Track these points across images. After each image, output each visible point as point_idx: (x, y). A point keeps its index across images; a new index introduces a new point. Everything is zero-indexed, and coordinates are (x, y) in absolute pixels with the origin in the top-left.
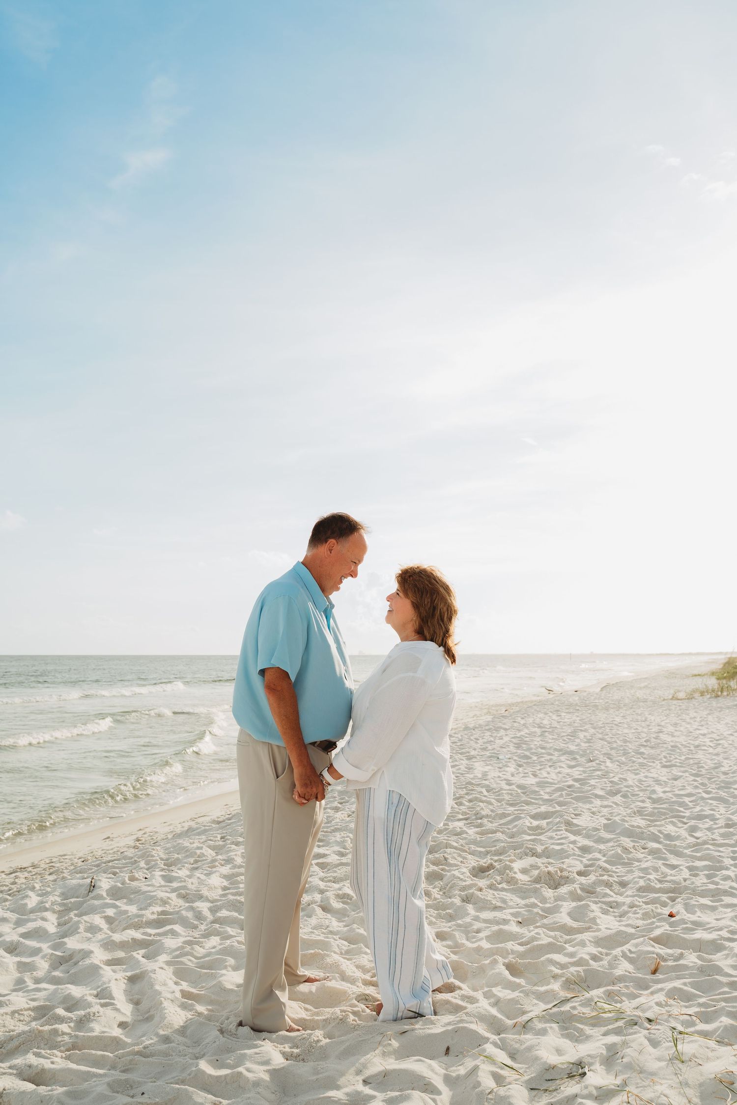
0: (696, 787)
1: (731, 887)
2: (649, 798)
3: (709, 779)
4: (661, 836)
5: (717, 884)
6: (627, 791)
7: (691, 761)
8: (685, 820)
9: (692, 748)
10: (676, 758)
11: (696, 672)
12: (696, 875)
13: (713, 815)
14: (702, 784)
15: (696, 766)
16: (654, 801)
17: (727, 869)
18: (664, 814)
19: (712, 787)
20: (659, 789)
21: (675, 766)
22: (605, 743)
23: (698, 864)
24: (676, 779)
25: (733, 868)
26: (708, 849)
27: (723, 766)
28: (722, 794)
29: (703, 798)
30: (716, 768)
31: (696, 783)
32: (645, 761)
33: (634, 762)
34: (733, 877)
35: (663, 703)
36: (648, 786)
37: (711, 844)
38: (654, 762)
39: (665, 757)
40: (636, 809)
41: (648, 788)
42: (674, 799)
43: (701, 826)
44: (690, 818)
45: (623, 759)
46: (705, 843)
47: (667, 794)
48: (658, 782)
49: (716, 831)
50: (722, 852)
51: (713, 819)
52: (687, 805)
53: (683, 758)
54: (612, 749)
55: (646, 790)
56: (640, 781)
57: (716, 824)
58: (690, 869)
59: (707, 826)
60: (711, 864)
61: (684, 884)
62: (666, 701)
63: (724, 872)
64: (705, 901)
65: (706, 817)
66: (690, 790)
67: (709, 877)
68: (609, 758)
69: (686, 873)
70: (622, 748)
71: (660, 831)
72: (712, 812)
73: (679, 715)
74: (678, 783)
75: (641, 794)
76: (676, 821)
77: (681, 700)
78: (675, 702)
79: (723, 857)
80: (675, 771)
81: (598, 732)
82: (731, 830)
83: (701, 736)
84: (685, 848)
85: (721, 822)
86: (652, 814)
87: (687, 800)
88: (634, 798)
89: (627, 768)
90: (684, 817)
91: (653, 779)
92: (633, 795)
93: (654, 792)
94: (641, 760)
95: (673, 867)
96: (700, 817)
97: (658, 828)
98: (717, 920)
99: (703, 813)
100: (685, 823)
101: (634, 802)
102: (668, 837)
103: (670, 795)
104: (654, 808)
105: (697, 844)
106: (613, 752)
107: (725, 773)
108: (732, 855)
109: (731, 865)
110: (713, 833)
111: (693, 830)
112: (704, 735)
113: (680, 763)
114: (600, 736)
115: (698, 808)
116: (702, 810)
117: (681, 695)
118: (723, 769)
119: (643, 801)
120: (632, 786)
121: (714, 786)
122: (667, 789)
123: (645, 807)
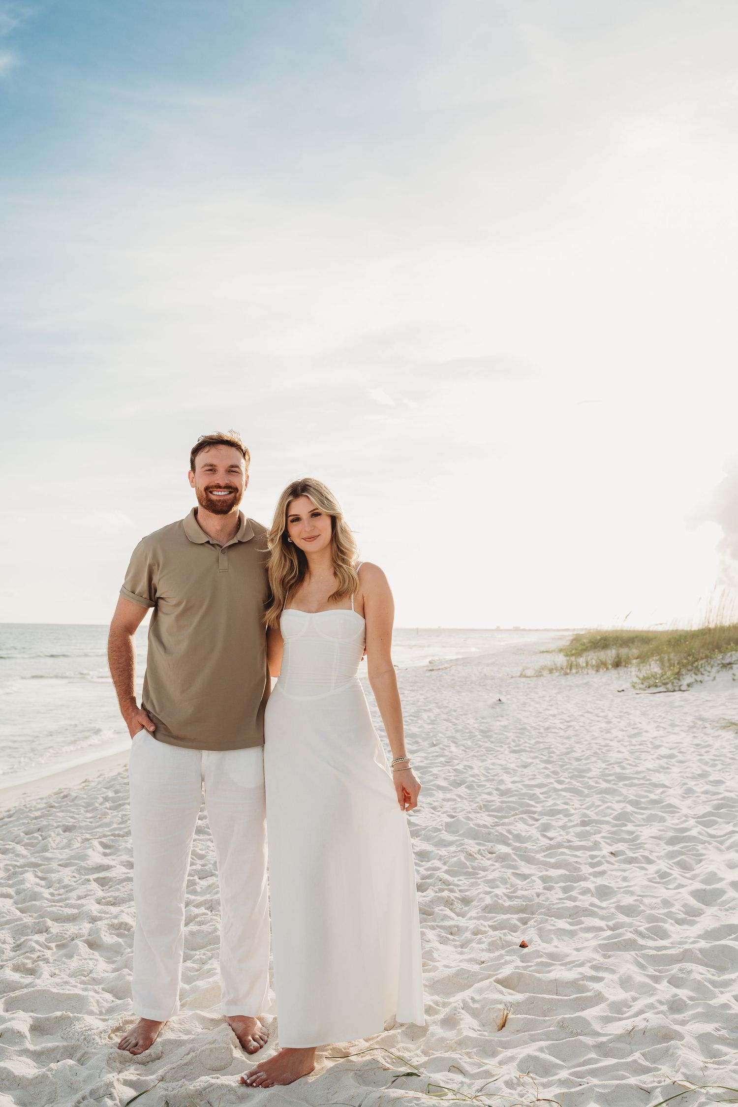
0: (548, 776)
1: (592, 905)
2: (497, 789)
3: (562, 766)
4: (510, 836)
5: (574, 899)
6: (473, 781)
7: (542, 746)
8: (536, 816)
9: (542, 730)
10: (526, 742)
11: (543, 648)
12: (550, 889)
13: (567, 810)
14: (554, 773)
15: (546, 751)
16: (503, 793)
17: (585, 879)
18: (514, 809)
19: (563, 777)
20: (507, 778)
21: (524, 751)
22: (450, 725)
23: (554, 873)
24: (525, 767)
25: (592, 878)
26: (563, 853)
27: (575, 751)
28: (576, 784)
29: (556, 790)
30: (568, 753)
31: (547, 772)
32: (492, 746)
33: (480, 746)
34: (593, 890)
35: (512, 680)
36: (495, 775)
37: (567, 847)
38: (501, 747)
39: (514, 741)
40: (482, 804)
41: (496, 778)
42: (524, 791)
43: (554, 823)
44: (542, 814)
45: (469, 743)
46: (559, 846)
47: (517, 784)
48: (506, 770)
49: (571, 830)
50: (579, 857)
51: (567, 814)
52: (539, 798)
53: (533, 742)
54: (457, 731)
55: (493, 780)
56: (487, 769)
57: (570, 821)
58: (544, 879)
59: (561, 823)
60: (567, 873)
61: (537, 900)
62: (514, 679)
63: (583, 884)
64: (562, 924)
65: (559, 812)
66: (540, 779)
67: (565, 890)
68: (453, 742)
69: (539, 886)
70: (467, 731)
71: (509, 831)
72: (566, 807)
73: (528, 694)
74: (528, 771)
75: (488, 784)
76: (527, 818)
77: (529, 677)
78: (523, 680)
79: (580, 864)
80: (525, 758)
81: (442, 712)
82: (588, 828)
83: (551, 717)
84: (537, 852)
85: (577, 819)
86: (499, 810)
87: (537, 791)
88: (480, 790)
89: (472, 754)
90: (535, 812)
91: (500, 767)
92: (479, 786)
93: (502, 782)
94: (488, 745)
95: (524, 877)
96: (553, 813)
97: (507, 827)
98: (578, 950)
99: (556, 808)
100: (537, 820)
101: (480, 794)
102: (518, 838)
103: (519, 785)
104: (502, 802)
105: (550, 848)
106: (458, 735)
107: (578, 760)
108: (590, 861)
109: (590, 874)
110: (568, 833)
111: (546, 828)
112: (554, 716)
113: (530, 747)
114: (445, 717)
115: (550, 802)
116: (555, 804)
117: (529, 672)
118: (575, 755)
119: (490, 794)
120: (478, 775)
121: (566, 775)
122: (516, 779)
123: (492, 801)
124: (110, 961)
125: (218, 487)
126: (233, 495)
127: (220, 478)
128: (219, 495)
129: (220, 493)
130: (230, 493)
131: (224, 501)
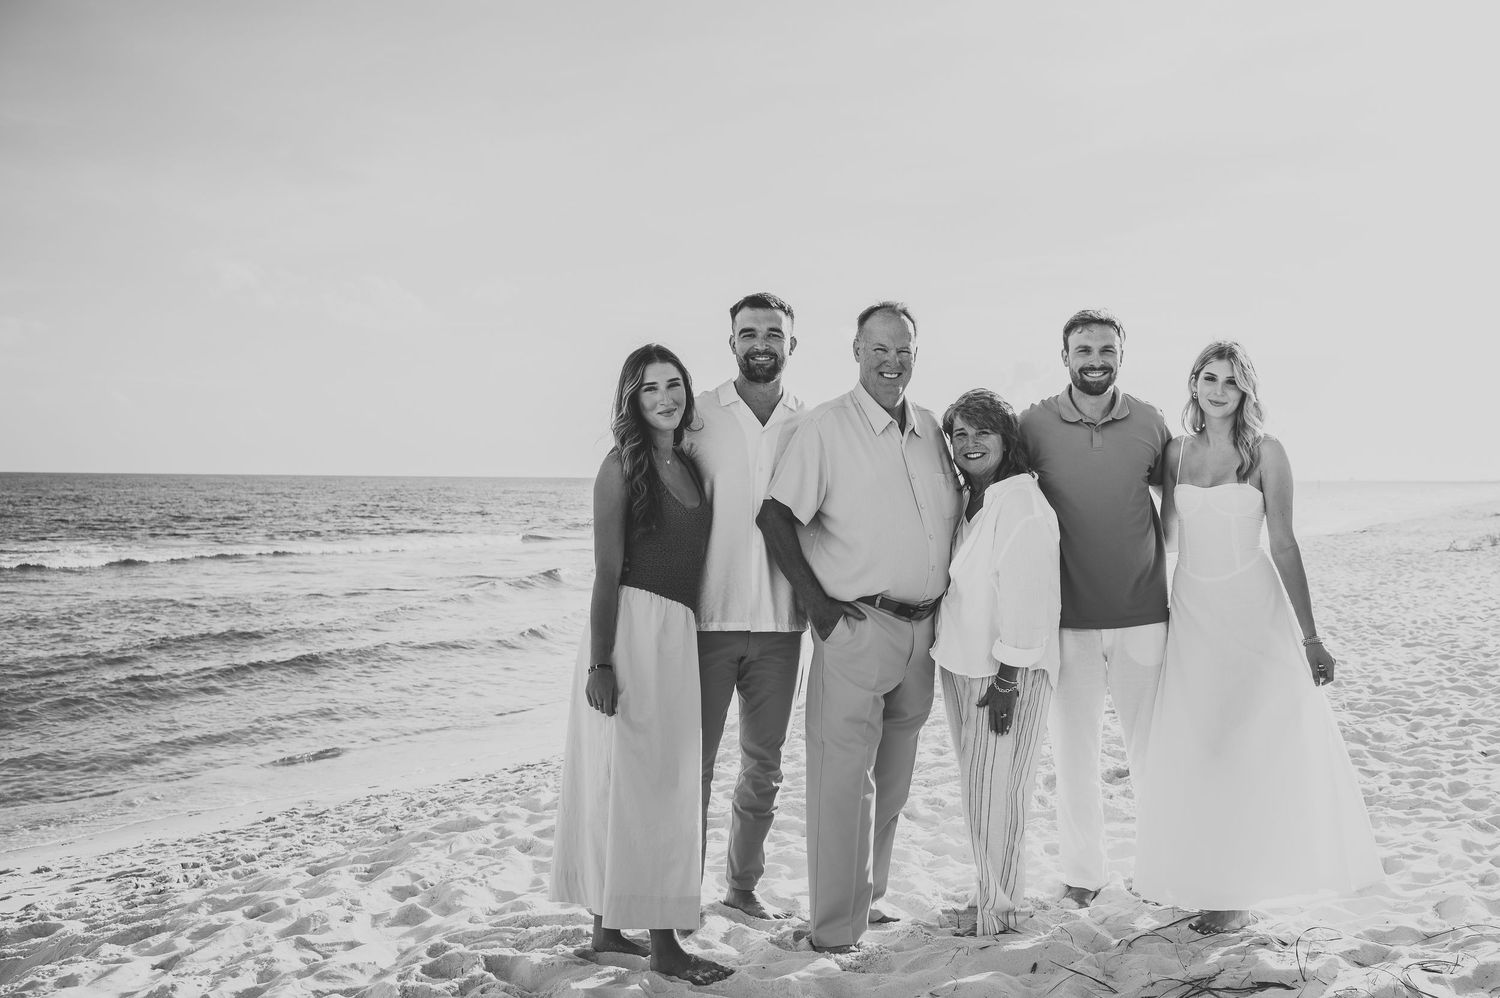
0: (1440, 673)
1: (1437, 798)
2: (1370, 687)
3: (1462, 662)
4: (1370, 735)
5: (1422, 793)
6: (1342, 678)
7: (1446, 639)
8: (1409, 716)
9: (1454, 620)
10: (1426, 634)
12: (1397, 784)
13: (1448, 709)
14: (1450, 670)
15: (1450, 645)
16: (1376, 691)
17: (1442, 776)
18: (1384, 708)
19: (1461, 673)
20: (1386, 675)
21: (1421, 644)
22: (1333, 612)
23: (1406, 770)
24: (1415, 663)
25: (1449, 775)
26: (1424, 752)
27: (1485, 645)
28: (1472, 682)
29: (1442, 688)
30: (1476, 648)
31: (1440, 668)
32: (1381, 638)
33: (1365, 639)
34: (1446, 787)
35: (1435, 555)
36: (1373, 672)
37: (1433, 746)
38: (1393, 639)
39: (1411, 633)
40: (1345, 702)
41: (1372, 674)
42: (1404, 688)
43: (1425, 723)
44: (1416, 714)
45: (1351, 635)
46: (1424, 744)
47: (1395, 682)
48: (1388, 665)
49: (1443, 730)
50: (1442, 755)
51: (1447, 714)
52: (1419, 696)
53: (1436, 634)
54: (1339, 620)
55: (1369, 676)
56: (1365, 665)
57: (1447, 720)
58: (1393, 776)
59: (1435, 723)
60: (1422, 770)
61: (1378, 793)
62: (1439, 553)
63: (1435, 780)
64: (1399, 814)
65: (1439, 712)
66: (1430, 676)
67: (1413, 785)
68: (1331, 633)
69: (1386, 780)
70: (1352, 620)
71: (1369, 730)
72: (1448, 706)
73: (1452, 574)
74: (1417, 668)
75: (1360, 681)
76: (1397, 717)
77: (1462, 551)
78: (1452, 554)
79: (1441, 762)
80: (1419, 652)
81: (1327, 597)
82: (1464, 728)
83: (1471, 604)
84: (1396, 751)
85: (1456, 719)
86: (1366, 708)
87: (1420, 690)
88: (1348, 687)
89: (1353, 647)
90: (1409, 712)
91: (1382, 663)
92: (1349, 683)
93: (1378, 679)
94: (1378, 637)
95: (1372, 774)
96: (1430, 713)
97: (1368, 726)
98: (1405, 835)
99: (1435, 707)
100: (1409, 720)
101: (1347, 692)
102: (1379, 737)
103: (1399, 683)
104: (1372, 700)
105: (1414, 746)
106: (1339, 626)
107: (1487, 655)
108: (1454, 759)
109: (1448, 772)
110: (1439, 733)
111: (1417, 727)
112: (1477, 602)
113: (1430, 641)
114: (1329, 603)
115: (1432, 701)
116: (1435, 703)
117: (1463, 545)
118: (1485, 650)
119: (1360, 691)
120: (1351, 671)
121: (1463, 672)
122: (1398, 676)
123: (1360, 699)
124: (927, 829)
125: (1093, 369)
126: (1107, 375)
127: (1095, 360)
128: (1094, 377)
129: (1094, 375)
130: (1105, 373)
131: (1099, 383)
